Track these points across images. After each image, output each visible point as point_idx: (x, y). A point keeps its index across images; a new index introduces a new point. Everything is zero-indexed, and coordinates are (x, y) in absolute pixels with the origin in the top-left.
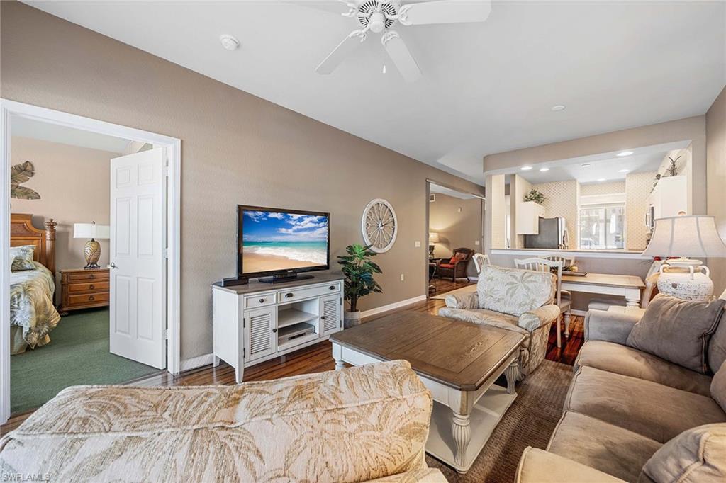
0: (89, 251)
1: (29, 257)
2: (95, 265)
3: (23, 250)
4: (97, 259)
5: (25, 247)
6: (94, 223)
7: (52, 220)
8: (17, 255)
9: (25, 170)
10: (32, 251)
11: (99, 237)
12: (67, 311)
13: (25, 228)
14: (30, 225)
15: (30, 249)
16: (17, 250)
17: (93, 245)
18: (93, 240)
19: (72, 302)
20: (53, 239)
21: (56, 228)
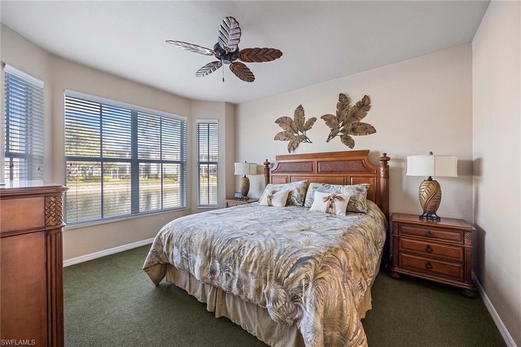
0: (425, 194)
1: (362, 197)
2: (434, 215)
3: (358, 189)
4: (436, 207)
5: (359, 186)
6: (431, 153)
7: (385, 154)
8: (353, 194)
9: (364, 105)
10: (365, 189)
11: (438, 175)
12: (398, 273)
13: (363, 166)
14: (366, 162)
15: (363, 186)
16: (352, 188)
17: (431, 186)
18: (430, 179)
19: (405, 262)
20: (387, 177)
21: (390, 163)
